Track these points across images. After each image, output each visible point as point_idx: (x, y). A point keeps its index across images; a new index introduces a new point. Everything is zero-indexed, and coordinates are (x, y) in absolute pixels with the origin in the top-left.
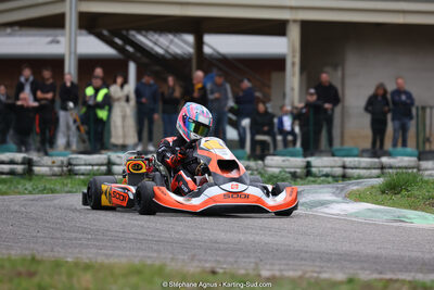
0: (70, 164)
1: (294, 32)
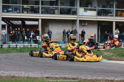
0: (9, 46)
1: (40, 21)
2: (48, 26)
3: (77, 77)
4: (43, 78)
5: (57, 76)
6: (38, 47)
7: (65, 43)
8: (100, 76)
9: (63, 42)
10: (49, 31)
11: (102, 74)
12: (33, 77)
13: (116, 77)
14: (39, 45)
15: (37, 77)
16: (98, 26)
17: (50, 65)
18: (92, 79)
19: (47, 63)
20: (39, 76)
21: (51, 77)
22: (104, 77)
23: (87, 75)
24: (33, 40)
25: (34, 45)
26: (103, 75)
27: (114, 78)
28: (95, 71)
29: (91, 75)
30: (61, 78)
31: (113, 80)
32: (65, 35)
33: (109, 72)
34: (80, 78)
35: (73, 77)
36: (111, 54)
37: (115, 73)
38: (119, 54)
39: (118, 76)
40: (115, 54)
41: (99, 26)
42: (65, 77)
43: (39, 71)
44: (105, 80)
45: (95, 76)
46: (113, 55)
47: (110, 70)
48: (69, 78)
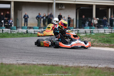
2: (21, 10)
3: (57, 64)
4: (19, 64)
5: (34, 63)
6: (11, 33)
7: (40, 28)
8: (82, 62)
9: (38, 28)
10: (25, 15)
11: (84, 60)
12: (7, 64)
13: (100, 64)
14: (12, 31)
15: (12, 64)
16: (76, 10)
17: (25, 51)
18: (74, 66)
19: (22, 49)
20: (14, 63)
21: (27, 64)
22: (87, 63)
23: (68, 62)
24: (5, 26)
25: (6, 30)
26: (85, 62)
27: (98, 65)
28: (76, 57)
29: (71, 62)
30: (39, 64)
31: (96, 67)
32: (40, 20)
33: (91, 59)
34: (60, 65)
35: (52, 64)
36: (92, 40)
37: (98, 59)
38: (101, 40)
39: (102, 63)
40: (97, 40)
41: (78, 10)
42: (44, 64)
43: (14, 58)
44: (88, 66)
45: (76, 63)
46: (94, 41)
47: (92, 57)
48: (48, 64)
